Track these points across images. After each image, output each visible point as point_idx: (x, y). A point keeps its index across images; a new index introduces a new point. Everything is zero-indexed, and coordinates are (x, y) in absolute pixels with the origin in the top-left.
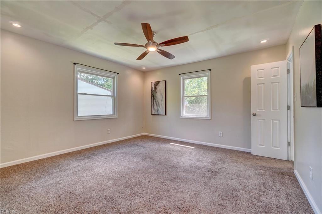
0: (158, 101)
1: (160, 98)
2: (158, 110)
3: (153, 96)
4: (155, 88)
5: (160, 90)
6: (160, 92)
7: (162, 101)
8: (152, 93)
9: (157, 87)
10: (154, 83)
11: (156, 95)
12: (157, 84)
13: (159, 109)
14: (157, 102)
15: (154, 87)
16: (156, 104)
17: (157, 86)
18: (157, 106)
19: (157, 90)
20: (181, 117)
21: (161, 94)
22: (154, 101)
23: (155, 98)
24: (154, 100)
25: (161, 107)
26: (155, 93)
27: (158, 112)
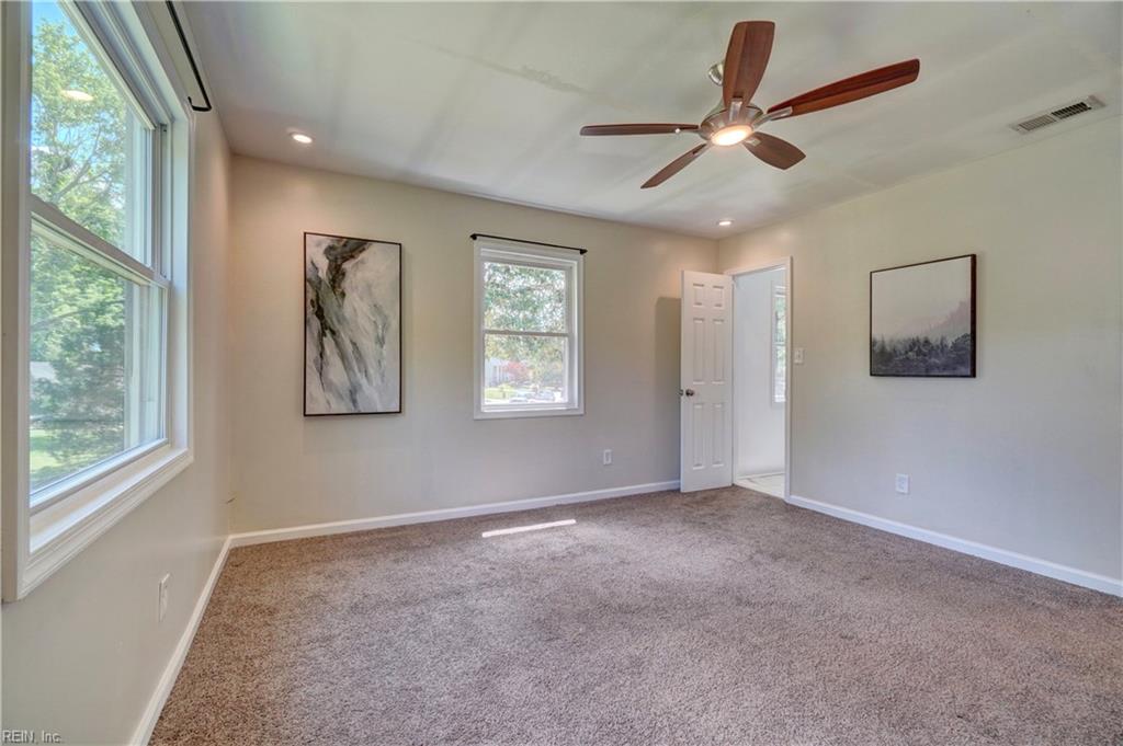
0: (354, 344)
1: (370, 328)
2: (353, 392)
3: (320, 314)
4: (337, 274)
5: (369, 287)
6: (371, 294)
7: (381, 341)
8: (311, 295)
9: (347, 266)
10: (327, 242)
11: (340, 306)
12: (346, 251)
13: (363, 381)
14: (349, 348)
15: (323, 264)
16: (343, 357)
17: (345, 259)
18: (347, 367)
19: (346, 284)
20: (479, 417)
21: (377, 308)
22: (328, 340)
23: (337, 327)
24: (324, 334)
25: (371, 371)
26: (330, 302)
27: (354, 402)
